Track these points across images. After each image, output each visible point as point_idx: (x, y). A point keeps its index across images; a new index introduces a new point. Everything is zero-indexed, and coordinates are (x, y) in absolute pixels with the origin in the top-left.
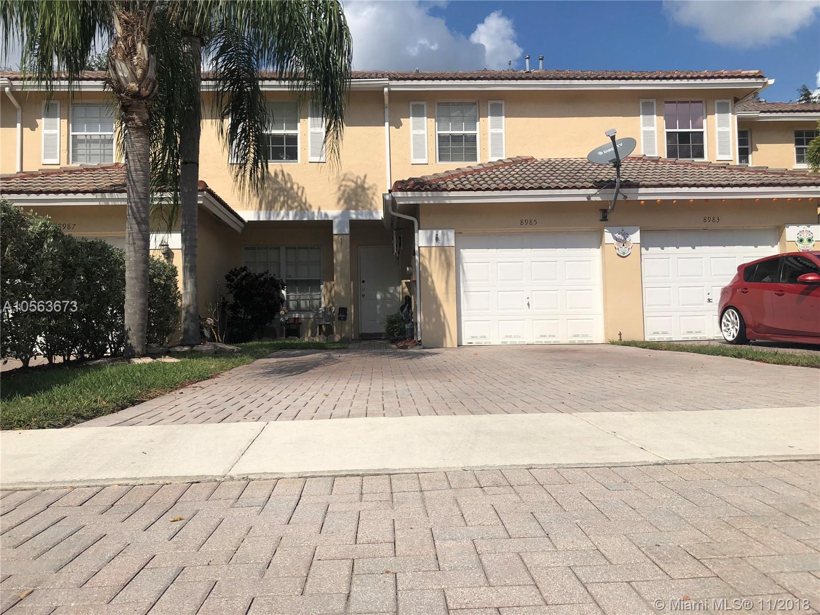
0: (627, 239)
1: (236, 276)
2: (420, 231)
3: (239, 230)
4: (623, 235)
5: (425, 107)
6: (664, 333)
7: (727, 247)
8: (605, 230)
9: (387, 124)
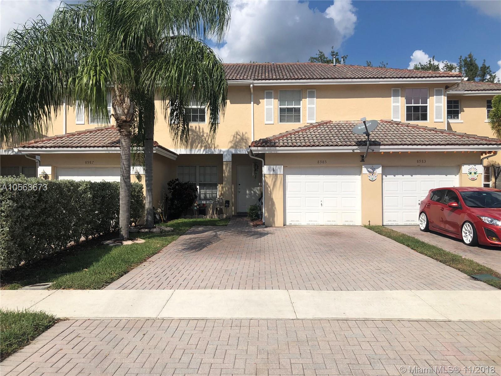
0: (375, 171)
1: (173, 183)
2: (265, 166)
3: (175, 159)
4: (372, 169)
5: (273, 94)
6: (394, 221)
7: (430, 176)
8: (363, 166)
9: (252, 103)
